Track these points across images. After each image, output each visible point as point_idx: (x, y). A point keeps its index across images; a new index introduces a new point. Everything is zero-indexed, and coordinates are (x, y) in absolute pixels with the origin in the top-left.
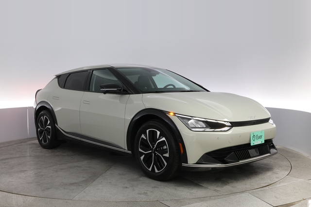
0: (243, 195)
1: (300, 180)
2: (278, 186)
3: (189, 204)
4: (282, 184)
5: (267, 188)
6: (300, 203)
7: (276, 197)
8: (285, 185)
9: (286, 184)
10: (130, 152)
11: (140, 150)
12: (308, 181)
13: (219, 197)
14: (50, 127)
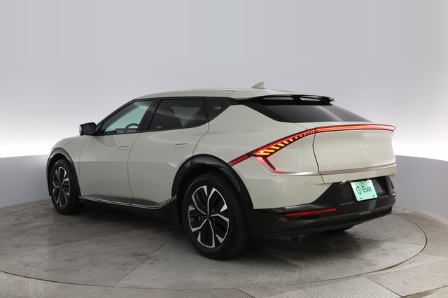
0: (358, 279)
1: (439, 258)
2: (407, 267)
3: (281, 292)
4: (413, 265)
5: (392, 270)
6: (439, 292)
7: (405, 283)
8: (417, 267)
9: (419, 264)
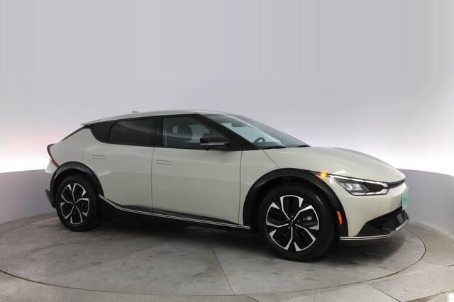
0: (361, 286)
1: (437, 266)
2: (407, 274)
3: (287, 298)
4: (412, 272)
5: (392, 277)
6: (437, 298)
7: (404, 290)
8: (417, 274)
9: (418, 272)
10: (248, 227)
11: (268, 224)
12: (448, 268)
13: (327, 290)
14: (87, 199)
